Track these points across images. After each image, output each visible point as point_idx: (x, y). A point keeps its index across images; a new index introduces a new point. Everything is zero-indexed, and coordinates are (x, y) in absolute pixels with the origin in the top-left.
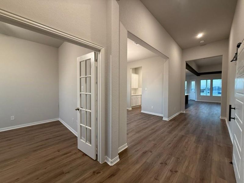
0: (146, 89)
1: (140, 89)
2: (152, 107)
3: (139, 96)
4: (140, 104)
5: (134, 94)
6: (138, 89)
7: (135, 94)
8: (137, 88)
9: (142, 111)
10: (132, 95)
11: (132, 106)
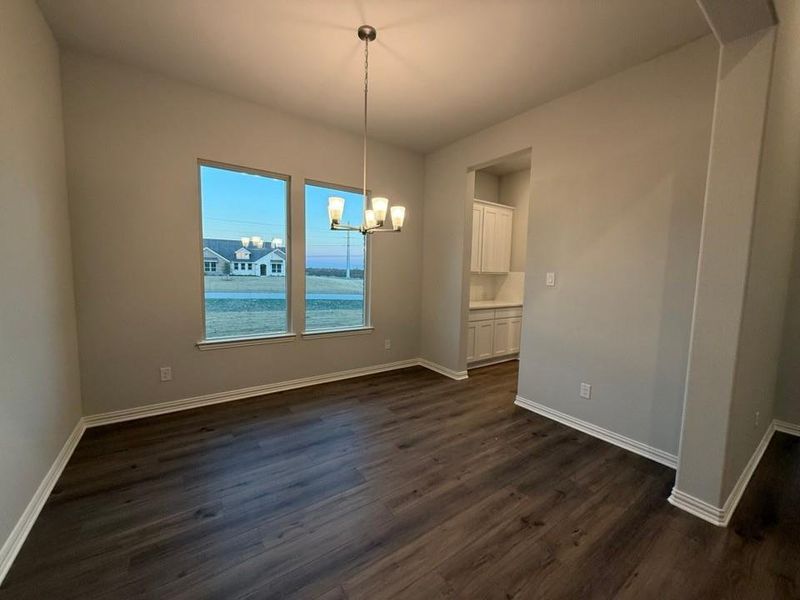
0: (550, 278)
1: (518, 279)
2: (585, 387)
3: (512, 313)
4: (511, 351)
5: (485, 298)
6: (505, 275)
7: (493, 299)
8: (502, 270)
9: (520, 402)
10: (472, 305)
11: (470, 359)
